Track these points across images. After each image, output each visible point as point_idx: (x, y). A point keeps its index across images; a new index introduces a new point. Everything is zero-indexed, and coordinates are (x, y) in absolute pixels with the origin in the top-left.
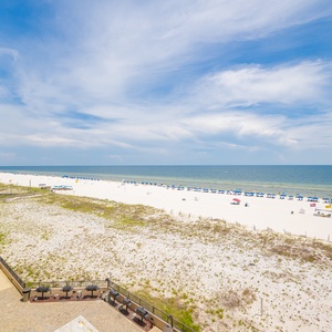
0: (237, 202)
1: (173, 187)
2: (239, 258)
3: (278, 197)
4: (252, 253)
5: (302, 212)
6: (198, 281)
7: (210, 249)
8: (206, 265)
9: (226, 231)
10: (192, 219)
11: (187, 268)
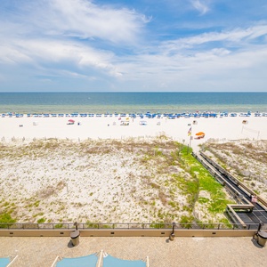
0: (72, 122)
1: (11, 115)
2: (62, 163)
3: (103, 115)
4: (72, 157)
5: (114, 124)
6: (21, 189)
7: (38, 162)
8: (31, 175)
9: (56, 146)
10: (25, 142)
11: (12, 183)
